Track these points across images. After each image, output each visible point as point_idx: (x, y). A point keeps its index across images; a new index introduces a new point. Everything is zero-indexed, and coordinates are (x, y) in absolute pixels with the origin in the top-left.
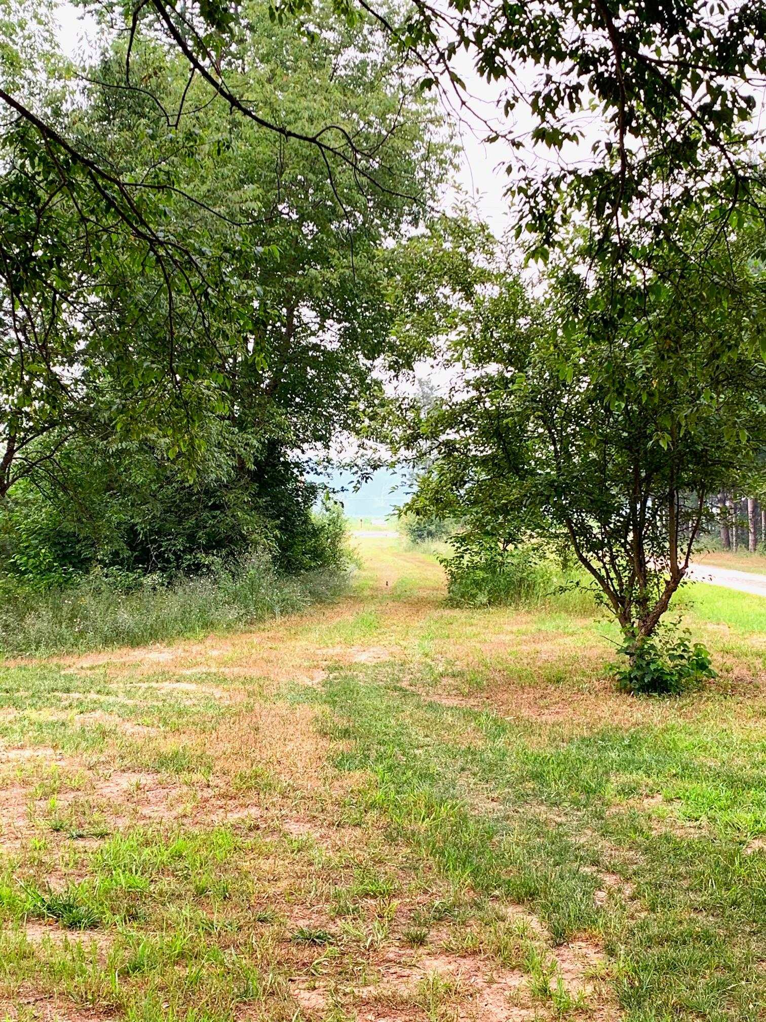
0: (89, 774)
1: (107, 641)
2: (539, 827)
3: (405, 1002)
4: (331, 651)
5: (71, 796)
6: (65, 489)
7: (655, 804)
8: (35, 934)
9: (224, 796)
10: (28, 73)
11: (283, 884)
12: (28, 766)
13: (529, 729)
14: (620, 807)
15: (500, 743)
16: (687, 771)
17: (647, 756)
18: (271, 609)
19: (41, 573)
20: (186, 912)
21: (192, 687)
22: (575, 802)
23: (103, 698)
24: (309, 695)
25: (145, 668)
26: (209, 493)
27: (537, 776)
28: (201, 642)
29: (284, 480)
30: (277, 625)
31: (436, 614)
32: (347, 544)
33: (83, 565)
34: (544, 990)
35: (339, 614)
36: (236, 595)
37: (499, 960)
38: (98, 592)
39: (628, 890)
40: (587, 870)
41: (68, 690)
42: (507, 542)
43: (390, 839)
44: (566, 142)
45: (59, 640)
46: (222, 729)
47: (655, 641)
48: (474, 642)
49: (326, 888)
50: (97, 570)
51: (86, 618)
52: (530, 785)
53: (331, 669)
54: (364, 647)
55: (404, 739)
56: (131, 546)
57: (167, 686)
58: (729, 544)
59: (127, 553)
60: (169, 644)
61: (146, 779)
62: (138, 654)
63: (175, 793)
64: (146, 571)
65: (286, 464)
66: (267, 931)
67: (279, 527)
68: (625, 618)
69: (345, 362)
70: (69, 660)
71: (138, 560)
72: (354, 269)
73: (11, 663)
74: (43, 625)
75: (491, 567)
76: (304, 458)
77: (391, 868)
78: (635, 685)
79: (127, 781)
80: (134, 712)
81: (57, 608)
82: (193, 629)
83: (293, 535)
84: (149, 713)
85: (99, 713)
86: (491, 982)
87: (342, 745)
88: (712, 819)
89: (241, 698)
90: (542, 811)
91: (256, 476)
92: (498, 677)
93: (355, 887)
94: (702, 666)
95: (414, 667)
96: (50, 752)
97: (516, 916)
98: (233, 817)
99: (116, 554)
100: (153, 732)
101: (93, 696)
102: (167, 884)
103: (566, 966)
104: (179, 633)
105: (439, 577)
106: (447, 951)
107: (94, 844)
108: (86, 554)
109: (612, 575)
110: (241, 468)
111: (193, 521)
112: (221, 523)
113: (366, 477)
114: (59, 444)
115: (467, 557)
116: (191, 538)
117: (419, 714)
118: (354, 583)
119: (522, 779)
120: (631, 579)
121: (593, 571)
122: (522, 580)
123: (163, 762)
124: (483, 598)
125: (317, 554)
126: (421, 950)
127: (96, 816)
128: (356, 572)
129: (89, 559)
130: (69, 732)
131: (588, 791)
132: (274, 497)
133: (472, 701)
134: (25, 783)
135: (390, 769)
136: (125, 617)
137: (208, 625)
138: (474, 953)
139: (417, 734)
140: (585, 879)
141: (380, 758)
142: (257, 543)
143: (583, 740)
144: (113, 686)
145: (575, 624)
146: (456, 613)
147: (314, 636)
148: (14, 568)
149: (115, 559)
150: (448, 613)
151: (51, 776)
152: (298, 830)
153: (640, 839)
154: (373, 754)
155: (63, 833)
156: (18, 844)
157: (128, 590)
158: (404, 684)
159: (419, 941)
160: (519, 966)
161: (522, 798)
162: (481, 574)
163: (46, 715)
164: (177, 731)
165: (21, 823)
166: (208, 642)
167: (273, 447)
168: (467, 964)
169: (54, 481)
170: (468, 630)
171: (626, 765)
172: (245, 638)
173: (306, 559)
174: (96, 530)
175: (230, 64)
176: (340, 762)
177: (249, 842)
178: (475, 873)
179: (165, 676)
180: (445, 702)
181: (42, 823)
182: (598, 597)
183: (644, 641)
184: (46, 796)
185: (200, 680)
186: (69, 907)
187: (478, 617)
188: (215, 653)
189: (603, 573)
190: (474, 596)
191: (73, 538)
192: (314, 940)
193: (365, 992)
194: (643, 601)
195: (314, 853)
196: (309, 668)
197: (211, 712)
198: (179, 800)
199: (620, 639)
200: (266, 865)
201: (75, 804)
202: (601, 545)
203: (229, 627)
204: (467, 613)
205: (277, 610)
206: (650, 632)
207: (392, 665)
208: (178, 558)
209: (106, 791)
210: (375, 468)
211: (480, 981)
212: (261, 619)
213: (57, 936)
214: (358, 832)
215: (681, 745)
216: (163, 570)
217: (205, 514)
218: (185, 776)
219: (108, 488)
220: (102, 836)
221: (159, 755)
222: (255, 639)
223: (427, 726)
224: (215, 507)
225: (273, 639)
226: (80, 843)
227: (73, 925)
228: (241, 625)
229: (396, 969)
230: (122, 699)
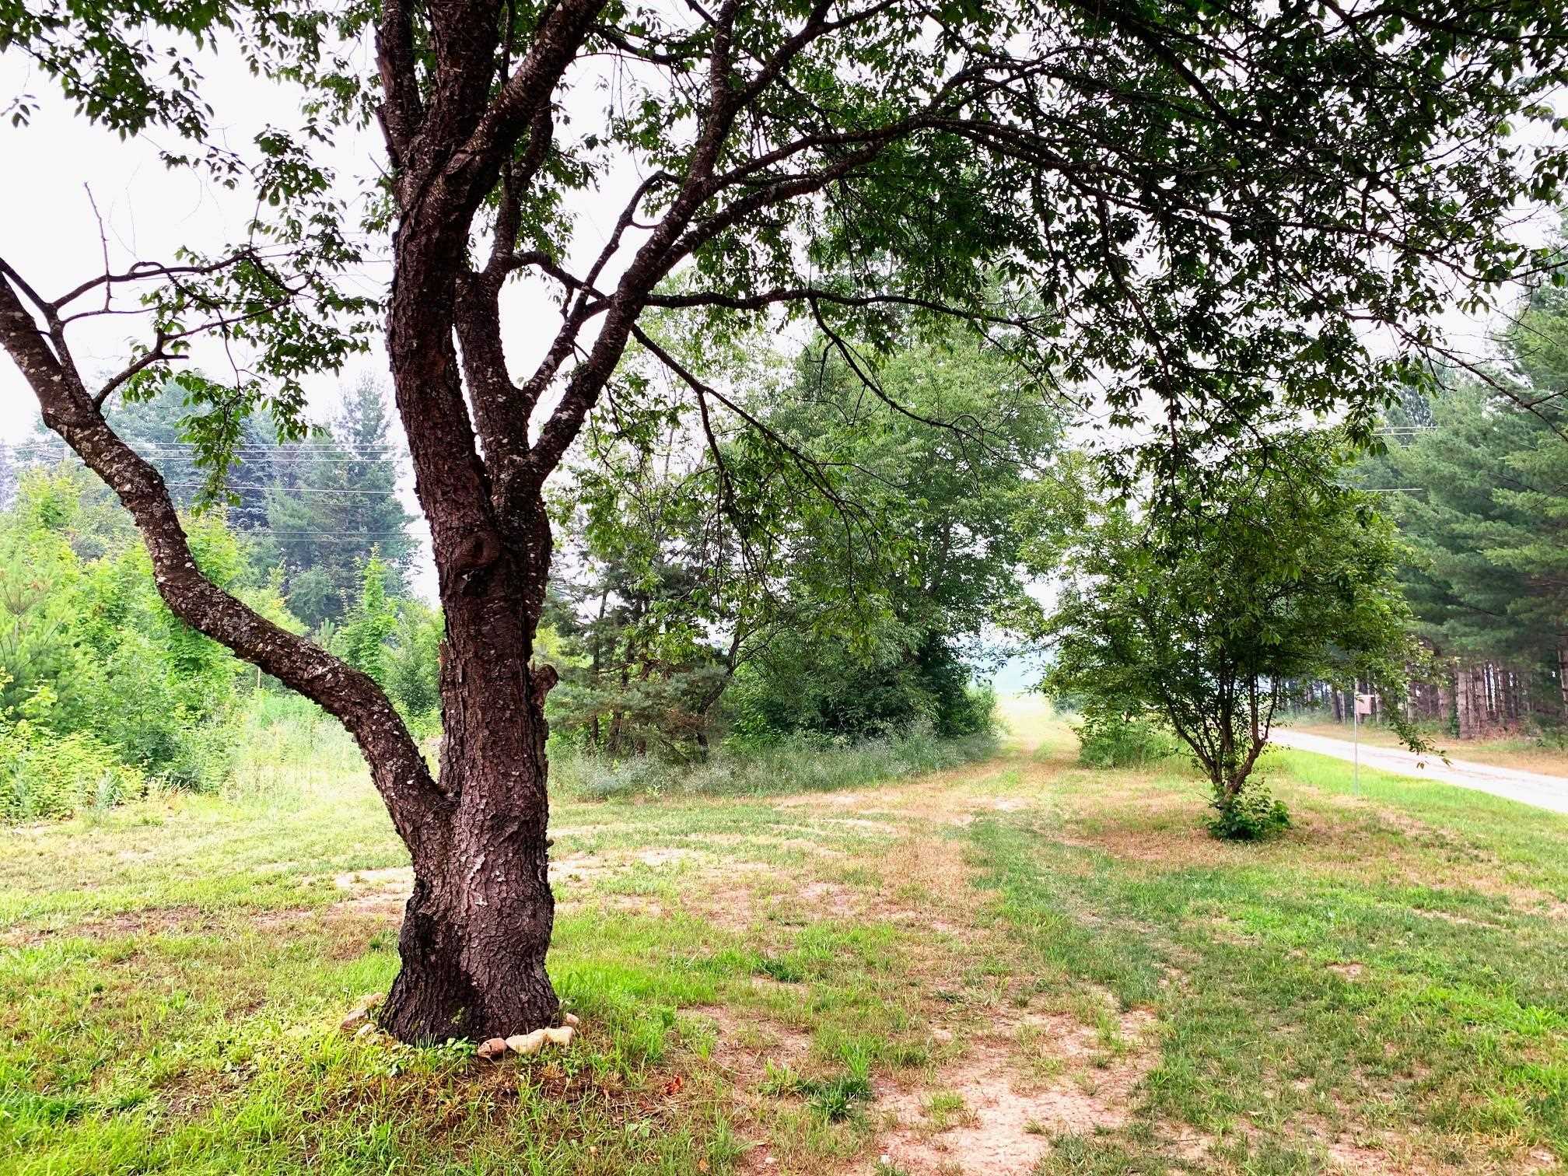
0: (794, 883)
1: (806, 787)
2: (1126, 934)
3: (1007, 1039)
4: (979, 801)
5: (780, 897)
6: (775, 671)
7: (1223, 923)
8: (757, 983)
9: (891, 902)
10: (752, 365)
11: (928, 963)
12: (751, 875)
13: (1132, 865)
14: (1193, 923)
15: (1106, 875)
16: (1254, 899)
17: (1223, 887)
18: (932, 766)
19: (759, 734)
20: (860, 975)
21: (869, 824)
22: (1157, 919)
23: (803, 829)
24: (959, 833)
25: (834, 809)
26: (883, 672)
27: (1130, 899)
28: (877, 789)
29: (943, 663)
30: (937, 778)
31: (1069, 773)
32: (997, 714)
33: (788, 727)
34: (1107, 1038)
35: (987, 771)
36: (904, 752)
37: (1079, 1018)
38: (799, 749)
39: (1186, 979)
40: (1157, 965)
41: (778, 822)
42: (1129, 715)
43: (1010, 937)
44: (1136, 423)
45: (771, 785)
46: (890, 855)
47: (1242, 798)
48: (1097, 797)
49: (958, 967)
50: (799, 732)
51: (790, 768)
52: (1124, 905)
53: (978, 814)
54: (1006, 798)
55: (1030, 869)
56: (824, 713)
57: (850, 822)
58: (1339, 717)
59: (821, 720)
60: (853, 791)
61: (834, 888)
62: (828, 798)
63: (854, 898)
64: (836, 733)
65: (946, 649)
66: (915, 991)
67: (937, 700)
68: (1216, 778)
69: (993, 567)
70: (778, 800)
71: (829, 724)
72: (996, 497)
73: (737, 801)
74: (760, 773)
75: (1116, 735)
76: (959, 645)
77: (1009, 957)
78: (1223, 832)
79: (819, 889)
80: (826, 840)
81: (769, 761)
82: (871, 780)
83: (950, 706)
84: (836, 841)
85: (800, 840)
86: (1071, 1032)
87: (980, 871)
88: (1264, 935)
89: (906, 833)
90: (1132, 924)
91: (920, 660)
92: (1113, 824)
93: (981, 968)
94: (1282, 819)
95: (1045, 814)
96: (766, 866)
97: (1097, 991)
98: (896, 917)
99: (813, 719)
100: (839, 855)
101: (796, 827)
102: (846, 957)
103: (1129, 1025)
104: (861, 782)
105: (1073, 743)
106: (1043, 1011)
107: (798, 929)
108: (791, 719)
109: (1206, 743)
110: (907, 653)
111: (871, 694)
112: (892, 696)
113: (1002, 664)
114: (771, 636)
115: (1095, 727)
116: (870, 708)
117: (1044, 851)
118: (1003, 746)
119: (1119, 901)
120: (1222, 746)
121: (1190, 740)
122: (1142, 746)
123: (846, 876)
124: (1109, 761)
125: (971, 722)
126: (1025, 1011)
127: (798, 911)
128: (1005, 737)
129: (793, 724)
130: (779, 852)
131: (1169, 910)
132: (935, 676)
133: (1089, 843)
134: (749, 886)
135: (1016, 889)
136: (819, 768)
137: (883, 777)
138: (1062, 1014)
139: (1041, 866)
140: (1155, 971)
141: (1010, 881)
142: (920, 712)
143: (1174, 874)
144: (811, 821)
145: (1183, 784)
146: (1086, 773)
147: (966, 788)
148: (738, 729)
149: (812, 724)
150: (1079, 773)
151: (766, 883)
152: (941, 928)
153: (1202, 945)
154: (1005, 878)
155: (775, 922)
156: (745, 927)
157: (822, 748)
158: (1036, 828)
159: (1024, 1004)
160: (1093, 1023)
161: (1116, 914)
162: (1106, 741)
163: (763, 840)
164: (857, 855)
165: (746, 913)
166: (882, 790)
167: (934, 635)
168: (1056, 1020)
169: (768, 664)
170: (1095, 787)
171: (1204, 893)
172: (912, 787)
173: (962, 726)
174: (798, 701)
175: (901, 340)
176: (978, 883)
177: (907, 934)
178: (1071, 961)
179: (848, 814)
180: (1067, 842)
181: (761, 913)
182: (1194, 761)
183: (1232, 798)
184: (763, 896)
185: (875, 819)
186: (780, 968)
187: (1104, 776)
188: (886, 799)
189: (1198, 742)
190: (1101, 759)
191: (781, 707)
192: (949, 999)
193: (979, 1033)
194: (1231, 765)
195: (953, 944)
196: (960, 813)
197: (883, 843)
198: (857, 903)
199: (1212, 795)
200: (917, 950)
201: (784, 902)
202: (1196, 719)
203: (899, 778)
204: (1094, 773)
205: (937, 766)
206: (1237, 790)
207: (1027, 812)
208: (860, 723)
209: (806, 895)
210: (1009, 656)
211: (1063, 1031)
212: (924, 773)
213: (773, 985)
214: (987, 932)
215: (1252, 881)
216: (849, 732)
217: (881, 689)
218: (861, 887)
219: (807, 669)
220: (802, 924)
221: (843, 871)
222: (919, 788)
223: (1049, 859)
224: (888, 683)
225: (933, 789)
226: (787, 929)
227: (782, 979)
228: (909, 778)
229: (1004, 1020)
230: (817, 830)
